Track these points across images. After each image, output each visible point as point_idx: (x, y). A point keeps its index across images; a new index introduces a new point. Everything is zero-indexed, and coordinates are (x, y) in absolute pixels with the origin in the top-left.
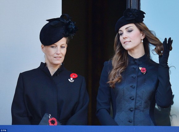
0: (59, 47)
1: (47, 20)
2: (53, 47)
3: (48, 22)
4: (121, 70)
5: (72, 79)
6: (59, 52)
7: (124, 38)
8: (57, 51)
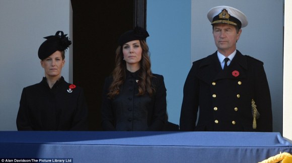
0: (54, 60)
1: (45, 38)
2: (48, 60)
3: (46, 40)
4: (120, 83)
5: (70, 89)
6: (54, 64)
7: (130, 53)
8: (52, 63)
